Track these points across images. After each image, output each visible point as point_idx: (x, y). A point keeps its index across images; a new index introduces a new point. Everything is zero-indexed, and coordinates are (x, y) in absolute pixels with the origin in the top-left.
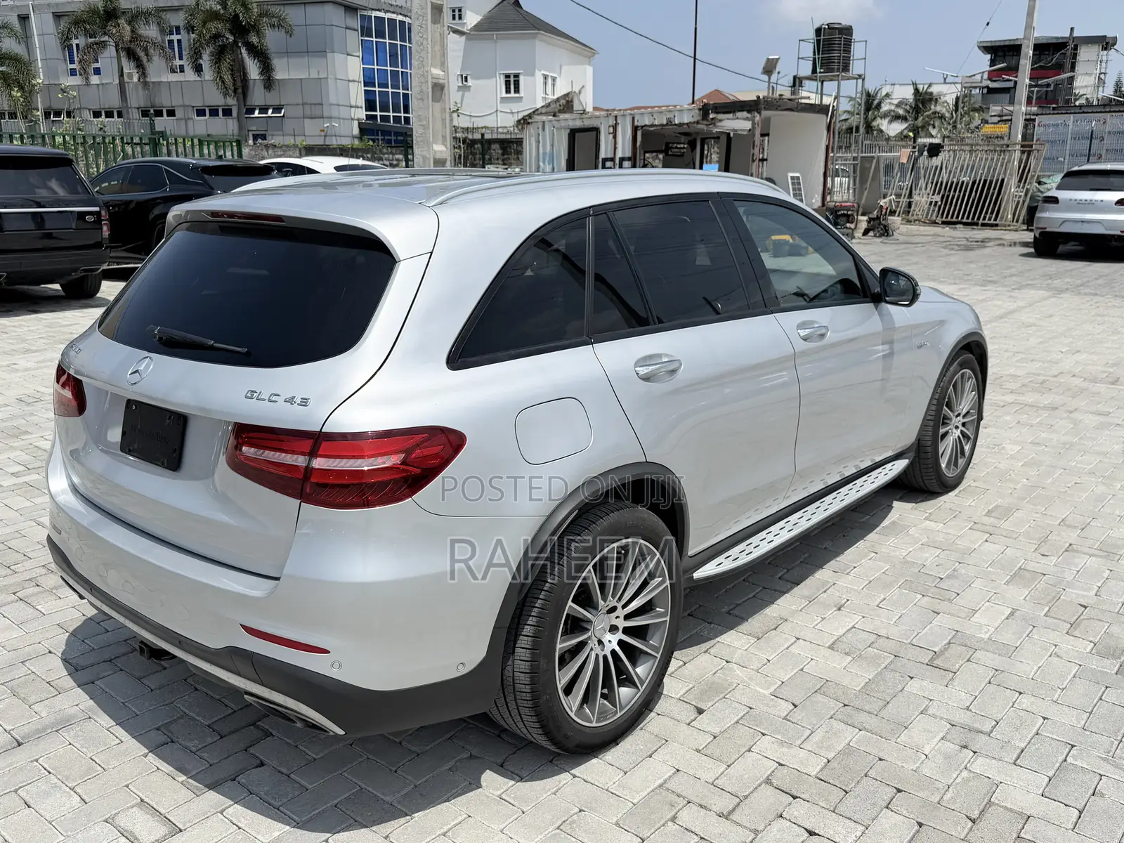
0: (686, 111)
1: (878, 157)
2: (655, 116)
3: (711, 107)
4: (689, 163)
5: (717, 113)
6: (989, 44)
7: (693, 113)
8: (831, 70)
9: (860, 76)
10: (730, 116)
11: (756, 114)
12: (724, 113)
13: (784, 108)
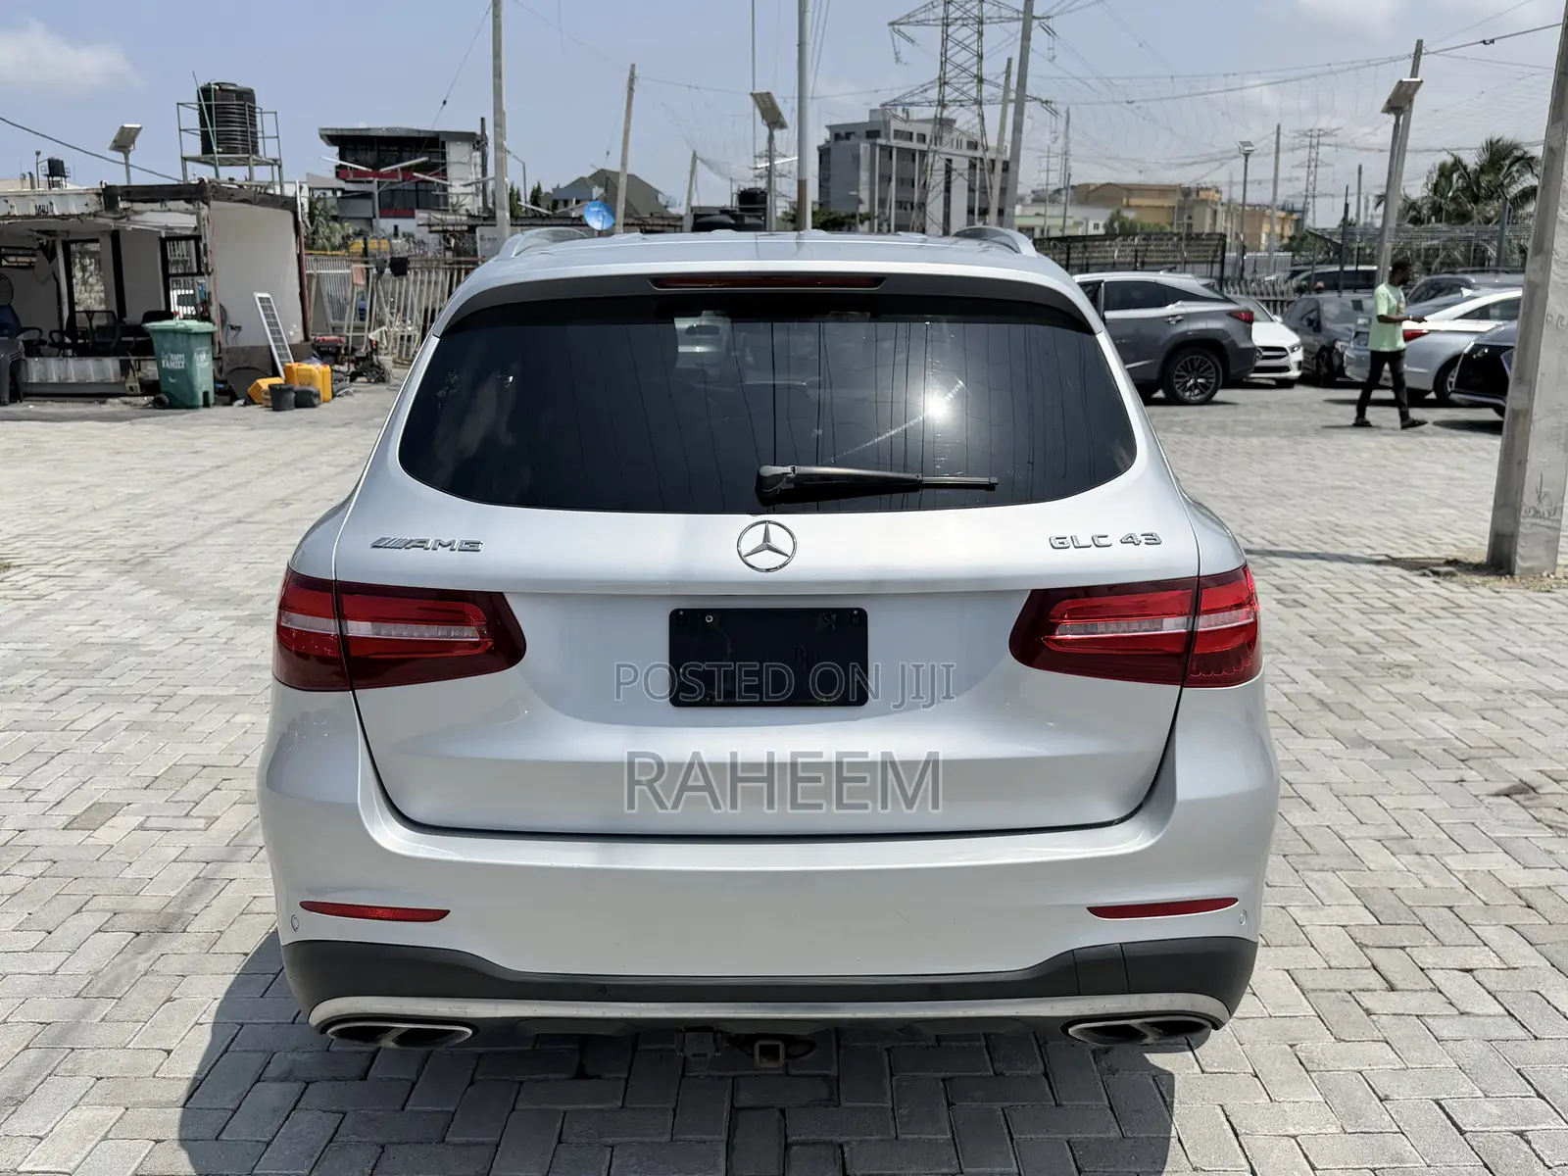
0: (74, 197)
1: (318, 274)
2: (11, 202)
3: (120, 192)
4: (47, 279)
5: (132, 201)
6: (334, 133)
7: (87, 199)
8: (234, 151)
9: (275, 161)
10: (157, 206)
11: (201, 204)
12: (145, 201)
13: (238, 198)
